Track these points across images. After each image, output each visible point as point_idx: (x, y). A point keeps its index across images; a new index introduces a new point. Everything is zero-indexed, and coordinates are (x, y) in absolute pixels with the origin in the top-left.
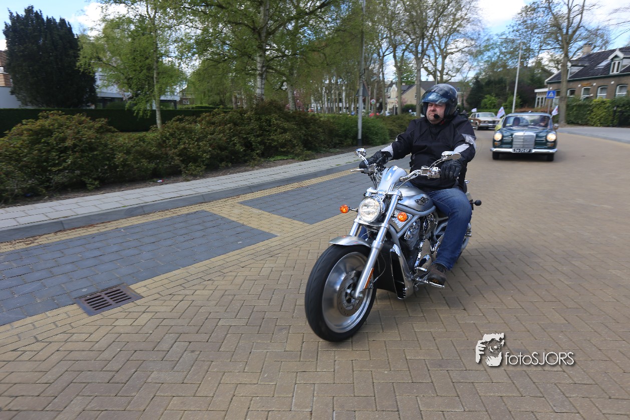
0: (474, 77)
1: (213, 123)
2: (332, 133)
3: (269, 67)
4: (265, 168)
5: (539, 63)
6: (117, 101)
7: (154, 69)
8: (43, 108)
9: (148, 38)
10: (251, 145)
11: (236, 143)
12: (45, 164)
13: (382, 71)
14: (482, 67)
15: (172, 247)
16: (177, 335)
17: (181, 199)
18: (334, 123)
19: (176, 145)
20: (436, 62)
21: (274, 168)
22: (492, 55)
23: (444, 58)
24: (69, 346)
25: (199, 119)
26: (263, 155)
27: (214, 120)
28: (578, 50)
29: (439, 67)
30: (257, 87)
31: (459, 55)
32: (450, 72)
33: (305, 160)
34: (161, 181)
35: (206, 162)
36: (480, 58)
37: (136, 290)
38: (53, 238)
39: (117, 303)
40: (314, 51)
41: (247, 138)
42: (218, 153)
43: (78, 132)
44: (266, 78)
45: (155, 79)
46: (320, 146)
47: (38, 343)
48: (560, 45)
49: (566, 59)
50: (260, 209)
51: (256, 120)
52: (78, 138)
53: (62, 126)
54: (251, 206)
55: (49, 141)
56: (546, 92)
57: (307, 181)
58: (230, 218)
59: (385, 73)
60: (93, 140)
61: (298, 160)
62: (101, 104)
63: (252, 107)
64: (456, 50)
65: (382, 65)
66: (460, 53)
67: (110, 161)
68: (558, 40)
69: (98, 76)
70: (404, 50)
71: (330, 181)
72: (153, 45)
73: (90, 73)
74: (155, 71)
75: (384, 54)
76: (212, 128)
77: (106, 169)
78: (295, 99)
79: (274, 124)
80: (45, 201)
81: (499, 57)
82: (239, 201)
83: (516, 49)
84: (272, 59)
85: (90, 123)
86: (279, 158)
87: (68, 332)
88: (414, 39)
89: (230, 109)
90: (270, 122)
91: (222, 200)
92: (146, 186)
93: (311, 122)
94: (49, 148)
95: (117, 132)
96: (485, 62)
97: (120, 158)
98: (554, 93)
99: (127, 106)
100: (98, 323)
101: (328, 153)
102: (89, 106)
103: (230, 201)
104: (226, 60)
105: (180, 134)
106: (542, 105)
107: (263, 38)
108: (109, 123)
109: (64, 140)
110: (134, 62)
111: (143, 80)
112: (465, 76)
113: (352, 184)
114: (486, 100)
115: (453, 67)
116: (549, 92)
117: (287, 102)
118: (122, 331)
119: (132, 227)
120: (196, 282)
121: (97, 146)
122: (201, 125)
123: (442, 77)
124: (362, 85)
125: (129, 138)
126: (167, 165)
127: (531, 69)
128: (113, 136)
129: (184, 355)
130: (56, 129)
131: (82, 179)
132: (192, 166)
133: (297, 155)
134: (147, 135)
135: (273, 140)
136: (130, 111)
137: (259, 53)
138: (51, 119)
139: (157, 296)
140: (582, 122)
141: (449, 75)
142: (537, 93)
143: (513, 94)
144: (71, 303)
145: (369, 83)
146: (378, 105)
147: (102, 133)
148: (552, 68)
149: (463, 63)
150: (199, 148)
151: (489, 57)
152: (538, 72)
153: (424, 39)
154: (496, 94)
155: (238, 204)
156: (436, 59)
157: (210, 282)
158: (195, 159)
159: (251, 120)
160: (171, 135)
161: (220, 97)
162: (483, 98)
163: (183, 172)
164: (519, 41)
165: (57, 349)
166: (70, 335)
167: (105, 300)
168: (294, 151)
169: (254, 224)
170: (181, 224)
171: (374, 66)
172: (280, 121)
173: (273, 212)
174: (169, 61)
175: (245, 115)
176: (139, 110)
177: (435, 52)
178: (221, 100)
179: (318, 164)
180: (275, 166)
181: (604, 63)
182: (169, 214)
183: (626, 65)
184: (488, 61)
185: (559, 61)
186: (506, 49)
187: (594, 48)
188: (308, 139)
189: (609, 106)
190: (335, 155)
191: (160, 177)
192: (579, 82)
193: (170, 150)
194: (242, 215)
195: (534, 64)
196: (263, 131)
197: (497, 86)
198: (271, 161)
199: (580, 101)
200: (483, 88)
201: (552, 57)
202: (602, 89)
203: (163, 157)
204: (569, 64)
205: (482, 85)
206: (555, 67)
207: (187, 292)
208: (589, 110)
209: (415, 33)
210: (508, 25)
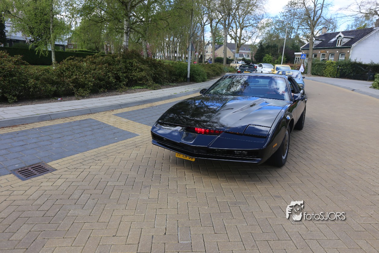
0: (259, 43)
1: (95, 63)
2: (171, 73)
3: (131, 28)
4: (129, 93)
5: (297, 36)
6: (20, 42)
7: (50, 23)
10: (120, 78)
11: (110, 77)
13: (203, 35)
14: (264, 37)
15: (73, 140)
16: (83, 191)
17: (75, 111)
18: (172, 66)
19: (70, 76)
20: (237, 31)
21: (135, 94)
22: (270, 29)
23: (242, 29)
24: (12, 198)
25: (84, 59)
26: (127, 85)
27: (95, 60)
28: (320, 30)
29: (238, 35)
30: (124, 41)
32: (245, 38)
33: (154, 90)
34: (60, 99)
35: (91, 88)
36: (263, 31)
37: (51, 166)
40: (161, 19)
41: (117, 74)
42: (98, 83)
44: (129, 36)
45: (51, 30)
46: (163, 81)
48: (309, 26)
49: (312, 35)
50: (128, 119)
51: (123, 62)
52: (2, 67)
54: (121, 117)
56: (301, 55)
57: (156, 102)
58: (108, 124)
59: (205, 36)
60: (13, 69)
61: (150, 89)
62: (8, 43)
63: (120, 54)
64: (249, 25)
65: (203, 31)
67: (25, 84)
68: (308, 24)
69: (7, 24)
70: (217, 23)
72: (49, 6)
74: (51, 24)
75: (204, 24)
76: (93, 66)
77: (22, 90)
78: (147, 49)
79: (135, 66)
81: (274, 31)
82: (113, 113)
83: (284, 27)
84: (134, 23)
85: (9, 57)
86: (138, 87)
87: (10, 190)
88: (224, 16)
89: (102, 53)
90: (132, 64)
91: (103, 113)
92: (50, 102)
93: (158, 66)
95: (29, 65)
96: (266, 33)
97: (32, 82)
98: (305, 55)
99: (30, 47)
100: (29, 184)
101: (168, 86)
103: (108, 113)
105: (73, 69)
106: (298, 63)
107: (129, 9)
108: (23, 59)
110: (36, 17)
112: (254, 41)
114: (266, 57)
115: (247, 36)
116: (302, 55)
117: (142, 51)
118: (46, 189)
119: (44, 128)
120: (90, 161)
121: (16, 73)
122: (87, 63)
123: (240, 41)
124: (191, 44)
125: (38, 69)
126: (63, 89)
127: (293, 40)
128: (26, 67)
129: (88, 201)
132: (81, 90)
133: (150, 86)
134: (50, 68)
135: (134, 76)
136: (33, 50)
137: (126, 18)
139: (66, 169)
140: (320, 74)
141: (244, 40)
142: (295, 55)
143: (282, 55)
145: (194, 42)
146: (200, 56)
147: (18, 65)
148: (304, 40)
149: (253, 33)
150: (86, 79)
151: (268, 31)
152: (296, 42)
153: (229, 16)
154: (272, 54)
155: (113, 116)
156: (237, 29)
157: (99, 161)
158: (83, 86)
159: (120, 62)
160: (67, 69)
161: (96, 45)
162: (264, 56)
163: (75, 94)
164: (286, 22)
165: (4, 199)
166: (12, 191)
168: (147, 84)
169: (124, 128)
170: (77, 127)
171: (198, 32)
172: (139, 63)
173: (135, 121)
174: (61, 18)
175: (116, 59)
176: (39, 51)
177: (236, 25)
178: (96, 47)
179: (162, 92)
180: (135, 93)
181: (333, 40)
182: (68, 120)
183: (345, 42)
184: (267, 33)
185: (308, 36)
186: (278, 26)
187: (328, 30)
188: (156, 76)
189: (335, 66)
190: (173, 87)
191: (59, 97)
192: (319, 50)
193: (66, 79)
194: (116, 122)
195: (294, 37)
196: (128, 69)
197: (273, 49)
198: (132, 89)
199: (319, 61)
200: (264, 50)
201: (305, 34)
202: (331, 55)
203: (61, 83)
204: (314, 39)
205: (264, 48)
206: (306, 40)
207: (86, 167)
208: (324, 67)
209: (224, 12)
210: (281, 12)
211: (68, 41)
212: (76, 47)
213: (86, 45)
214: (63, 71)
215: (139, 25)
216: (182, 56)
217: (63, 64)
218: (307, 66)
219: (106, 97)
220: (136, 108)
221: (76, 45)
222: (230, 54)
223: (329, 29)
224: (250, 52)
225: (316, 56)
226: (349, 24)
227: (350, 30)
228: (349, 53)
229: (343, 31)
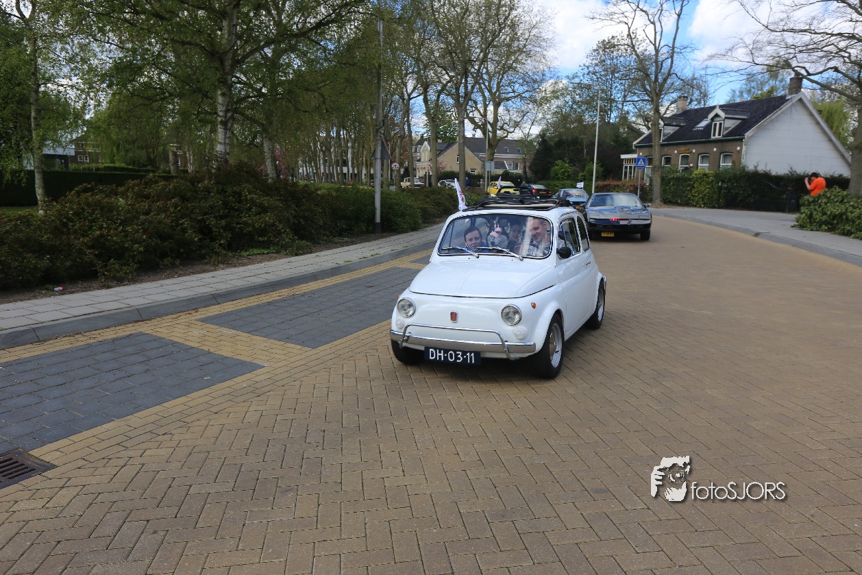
0: (540, 135)
1: (147, 197)
2: (335, 213)
3: (236, 111)
4: (235, 266)
5: (624, 118)
7: (30, 104)
10: (210, 231)
11: (186, 229)
13: (408, 121)
14: (549, 121)
15: (96, 389)
16: (127, 512)
17: (101, 317)
18: (337, 198)
19: (86, 231)
20: (485, 110)
21: (250, 267)
22: (562, 105)
23: (497, 106)
25: (121, 189)
26: (230, 247)
27: (148, 191)
28: (672, 103)
29: (490, 117)
30: (219, 142)
31: (517, 103)
32: (506, 127)
33: (297, 255)
34: (61, 288)
35: (139, 257)
36: (545, 108)
39: (11, 478)
40: (306, 89)
41: (203, 221)
42: (156, 244)
44: (231, 130)
45: (32, 120)
46: (318, 234)
48: (648, 96)
49: (657, 116)
50: (233, 328)
51: (218, 193)
54: (217, 325)
56: (635, 159)
57: (302, 285)
58: (186, 343)
59: (412, 123)
61: (287, 254)
63: (209, 172)
64: (514, 95)
65: (407, 111)
66: (519, 100)
68: (646, 90)
70: (440, 92)
71: (336, 285)
72: (29, 64)
74: (33, 107)
75: (409, 95)
76: (145, 205)
78: (274, 159)
79: (246, 200)
81: (572, 108)
82: (198, 317)
83: (593, 98)
86: (256, 251)
88: (454, 77)
89: (165, 172)
90: (240, 194)
91: (170, 316)
92: (35, 297)
93: (304, 197)
96: (554, 113)
98: (644, 160)
101: (330, 244)
103: (184, 318)
105: (93, 213)
106: (630, 177)
107: (228, 68)
112: (526, 131)
113: (370, 290)
114: (556, 167)
115: (510, 120)
116: (639, 160)
117: (263, 165)
118: (28, 517)
119: (18, 363)
122: (127, 200)
123: (494, 132)
124: (380, 143)
126: (68, 264)
127: (615, 127)
129: (142, 538)
132: (114, 264)
133: (285, 247)
135: (246, 223)
137: (221, 90)
140: (681, 201)
141: (505, 130)
142: (623, 159)
143: (592, 159)
145: (387, 139)
146: (402, 171)
148: (641, 127)
149: (524, 114)
150: (126, 236)
151: (558, 107)
152: (623, 130)
153: (466, 77)
154: (570, 159)
155: (196, 322)
156: (486, 106)
157: (166, 436)
158: (119, 253)
159: (209, 193)
160: (76, 214)
161: (148, 153)
162: (553, 164)
163: (99, 274)
164: (597, 88)
168: (278, 241)
169: (226, 351)
170: (107, 355)
171: (396, 115)
172: (256, 194)
173: (254, 333)
174: (59, 92)
175: (200, 185)
177: (484, 96)
178: (149, 158)
179: (317, 259)
180: (250, 264)
181: (704, 124)
182: (81, 341)
183: (728, 128)
185: (649, 118)
186: (580, 97)
187: (690, 103)
188: (299, 223)
189: (713, 181)
190: (343, 246)
191: (58, 282)
192: (675, 147)
193: (75, 238)
194: (206, 338)
195: (617, 119)
196: (230, 210)
197: (571, 148)
198: (243, 256)
199: (677, 172)
200: (551, 151)
201: (640, 112)
202: (703, 157)
203: (62, 250)
204: (662, 123)
205: (551, 146)
206: (645, 125)
207: (130, 453)
208: (689, 185)
209: (454, 69)
210: (582, 65)
211: (77, 145)
212: (98, 159)
213: (123, 153)
214: (68, 219)
215: (254, 102)
216: (360, 172)
217: (66, 203)
218: (651, 185)
219: (180, 278)
220: (253, 301)
221: (97, 154)
222: (473, 163)
223: (691, 101)
224: (520, 156)
225: (668, 161)
226: (734, 88)
227: (738, 100)
228: (740, 152)
229: (722, 103)
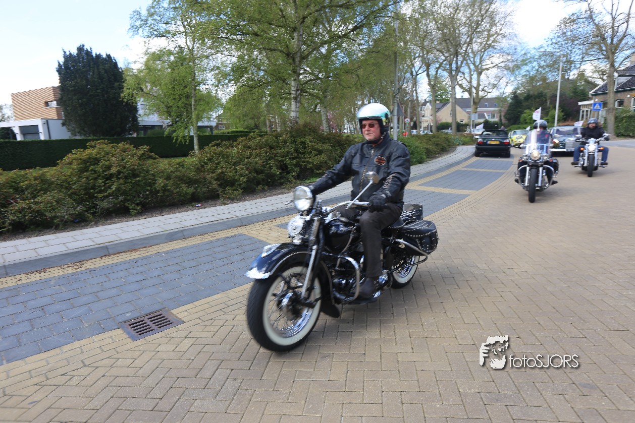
0: (512, 92)
1: (249, 147)
3: (303, 91)
5: (581, 75)
6: (157, 128)
7: (192, 97)
8: (90, 138)
9: (186, 68)
10: (287, 167)
11: (272, 167)
12: (92, 191)
13: (416, 90)
14: (520, 82)
15: (212, 270)
16: (220, 361)
17: (220, 223)
19: (214, 170)
20: (471, 78)
22: (530, 69)
23: (480, 74)
24: (114, 372)
25: (235, 143)
26: (298, 177)
27: (250, 143)
28: (625, 59)
29: (475, 84)
30: (292, 111)
31: (494, 71)
32: (486, 89)
34: (200, 205)
35: (243, 185)
36: (517, 72)
37: (177, 315)
38: (98, 263)
39: (159, 328)
40: (347, 72)
41: (282, 161)
42: (254, 177)
43: (123, 160)
44: (300, 102)
45: (193, 106)
47: (85, 368)
48: (604, 55)
49: (612, 69)
51: (291, 143)
52: (122, 165)
53: (108, 154)
55: (96, 169)
56: (591, 104)
58: (267, 241)
59: (418, 91)
60: (136, 167)
62: (142, 132)
63: (286, 131)
64: (492, 65)
65: (415, 84)
66: (496, 69)
67: (151, 186)
68: (602, 51)
69: (139, 106)
70: (438, 69)
72: (191, 74)
73: (133, 103)
74: (193, 99)
75: (417, 72)
76: (248, 152)
77: (147, 195)
78: (328, 120)
79: (309, 146)
80: (92, 226)
81: (537, 70)
82: (276, 224)
83: (555, 62)
84: (306, 83)
85: (133, 150)
87: (113, 357)
88: (448, 57)
89: (264, 132)
90: (305, 144)
91: (259, 223)
92: (186, 210)
93: (346, 144)
94: (96, 175)
95: (158, 158)
96: (523, 76)
97: (160, 183)
98: (599, 105)
99: (166, 133)
100: (141, 348)
102: (131, 134)
103: (268, 224)
104: (261, 85)
105: (218, 159)
107: (297, 62)
108: (151, 150)
109: (109, 167)
110: (174, 91)
111: (182, 107)
112: (502, 91)
114: (525, 115)
115: (489, 83)
116: (595, 105)
117: (321, 124)
118: (165, 356)
119: (174, 251)
120: (236, 307)
121: (140, 172)
122: (238, 149)
123: (477, 93)
124: (396, 104)
125: (169, 164)
126: (205, 189)
127: (574, 82)
128: (154, 162)
129: (227, 383)
130: (103, 157)
131: (126, 204)
132: (229, 190)
134: (186, 160)
135: (308, 162)
136: (169, 137)
137: (293, 77)
138: (98, 148)
139: (198, 321)
140: (633, 134)
141: (485, 91)
142: (581, 105)
143: (555, 107)
144: (116, 327)
146: (412, 123)
147: (144, 160)
148: (596, 79)
149: (499, 78)
150: (236, 172)
151: (528, 71)
152: (581, 84)
153: (457, 56)
155: (275, 227)
156: (471, 76)
158: (232, 183)
159: (286, 143)
160: (209, 160)
161: (255, 121)
162: (522, 112)
163: (220, 196)
164: (558, 54)
165: (103, 374)
166: (115, 360)
167: (148, 325)
170: (221, 248)
171: (408, 86)
172: (314, 142)
174: (206, 89)
175: (281, 138)
176: (177, 137)
177: (470, 68)
178: (256, 124)
182: (208, 238)
184: (526, 75)
185: (604, 72)
186: (545, 62)
191: (199, 201)
192: (628, 92)
193: (208, 174)
194: (280, 238)
195: (576, 76)
196: (298, 154)
197: (537, 100)
199: (630, 112)
200: (521, 103)
201: (596, 68)
203: (201, 182)
204: (616, 74)
205: (521, 100)
206: (600, 78)
209: (448, 51)
210: (546, 38)
211: (219, 121)
212: (229, 127)
213: (242, 122)
214: (205, 163)
215: (314, 84)
219: (266, 198)
221: (229, 124)
222: (462, 116)
224: (496, 109)
225: (621, 103)
